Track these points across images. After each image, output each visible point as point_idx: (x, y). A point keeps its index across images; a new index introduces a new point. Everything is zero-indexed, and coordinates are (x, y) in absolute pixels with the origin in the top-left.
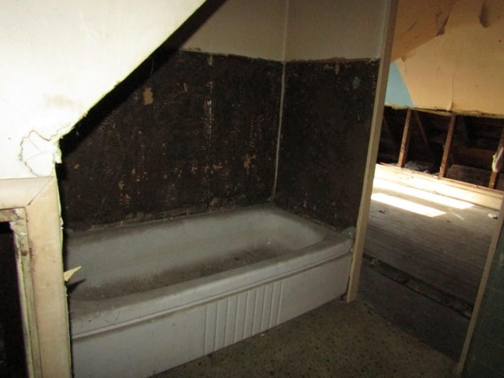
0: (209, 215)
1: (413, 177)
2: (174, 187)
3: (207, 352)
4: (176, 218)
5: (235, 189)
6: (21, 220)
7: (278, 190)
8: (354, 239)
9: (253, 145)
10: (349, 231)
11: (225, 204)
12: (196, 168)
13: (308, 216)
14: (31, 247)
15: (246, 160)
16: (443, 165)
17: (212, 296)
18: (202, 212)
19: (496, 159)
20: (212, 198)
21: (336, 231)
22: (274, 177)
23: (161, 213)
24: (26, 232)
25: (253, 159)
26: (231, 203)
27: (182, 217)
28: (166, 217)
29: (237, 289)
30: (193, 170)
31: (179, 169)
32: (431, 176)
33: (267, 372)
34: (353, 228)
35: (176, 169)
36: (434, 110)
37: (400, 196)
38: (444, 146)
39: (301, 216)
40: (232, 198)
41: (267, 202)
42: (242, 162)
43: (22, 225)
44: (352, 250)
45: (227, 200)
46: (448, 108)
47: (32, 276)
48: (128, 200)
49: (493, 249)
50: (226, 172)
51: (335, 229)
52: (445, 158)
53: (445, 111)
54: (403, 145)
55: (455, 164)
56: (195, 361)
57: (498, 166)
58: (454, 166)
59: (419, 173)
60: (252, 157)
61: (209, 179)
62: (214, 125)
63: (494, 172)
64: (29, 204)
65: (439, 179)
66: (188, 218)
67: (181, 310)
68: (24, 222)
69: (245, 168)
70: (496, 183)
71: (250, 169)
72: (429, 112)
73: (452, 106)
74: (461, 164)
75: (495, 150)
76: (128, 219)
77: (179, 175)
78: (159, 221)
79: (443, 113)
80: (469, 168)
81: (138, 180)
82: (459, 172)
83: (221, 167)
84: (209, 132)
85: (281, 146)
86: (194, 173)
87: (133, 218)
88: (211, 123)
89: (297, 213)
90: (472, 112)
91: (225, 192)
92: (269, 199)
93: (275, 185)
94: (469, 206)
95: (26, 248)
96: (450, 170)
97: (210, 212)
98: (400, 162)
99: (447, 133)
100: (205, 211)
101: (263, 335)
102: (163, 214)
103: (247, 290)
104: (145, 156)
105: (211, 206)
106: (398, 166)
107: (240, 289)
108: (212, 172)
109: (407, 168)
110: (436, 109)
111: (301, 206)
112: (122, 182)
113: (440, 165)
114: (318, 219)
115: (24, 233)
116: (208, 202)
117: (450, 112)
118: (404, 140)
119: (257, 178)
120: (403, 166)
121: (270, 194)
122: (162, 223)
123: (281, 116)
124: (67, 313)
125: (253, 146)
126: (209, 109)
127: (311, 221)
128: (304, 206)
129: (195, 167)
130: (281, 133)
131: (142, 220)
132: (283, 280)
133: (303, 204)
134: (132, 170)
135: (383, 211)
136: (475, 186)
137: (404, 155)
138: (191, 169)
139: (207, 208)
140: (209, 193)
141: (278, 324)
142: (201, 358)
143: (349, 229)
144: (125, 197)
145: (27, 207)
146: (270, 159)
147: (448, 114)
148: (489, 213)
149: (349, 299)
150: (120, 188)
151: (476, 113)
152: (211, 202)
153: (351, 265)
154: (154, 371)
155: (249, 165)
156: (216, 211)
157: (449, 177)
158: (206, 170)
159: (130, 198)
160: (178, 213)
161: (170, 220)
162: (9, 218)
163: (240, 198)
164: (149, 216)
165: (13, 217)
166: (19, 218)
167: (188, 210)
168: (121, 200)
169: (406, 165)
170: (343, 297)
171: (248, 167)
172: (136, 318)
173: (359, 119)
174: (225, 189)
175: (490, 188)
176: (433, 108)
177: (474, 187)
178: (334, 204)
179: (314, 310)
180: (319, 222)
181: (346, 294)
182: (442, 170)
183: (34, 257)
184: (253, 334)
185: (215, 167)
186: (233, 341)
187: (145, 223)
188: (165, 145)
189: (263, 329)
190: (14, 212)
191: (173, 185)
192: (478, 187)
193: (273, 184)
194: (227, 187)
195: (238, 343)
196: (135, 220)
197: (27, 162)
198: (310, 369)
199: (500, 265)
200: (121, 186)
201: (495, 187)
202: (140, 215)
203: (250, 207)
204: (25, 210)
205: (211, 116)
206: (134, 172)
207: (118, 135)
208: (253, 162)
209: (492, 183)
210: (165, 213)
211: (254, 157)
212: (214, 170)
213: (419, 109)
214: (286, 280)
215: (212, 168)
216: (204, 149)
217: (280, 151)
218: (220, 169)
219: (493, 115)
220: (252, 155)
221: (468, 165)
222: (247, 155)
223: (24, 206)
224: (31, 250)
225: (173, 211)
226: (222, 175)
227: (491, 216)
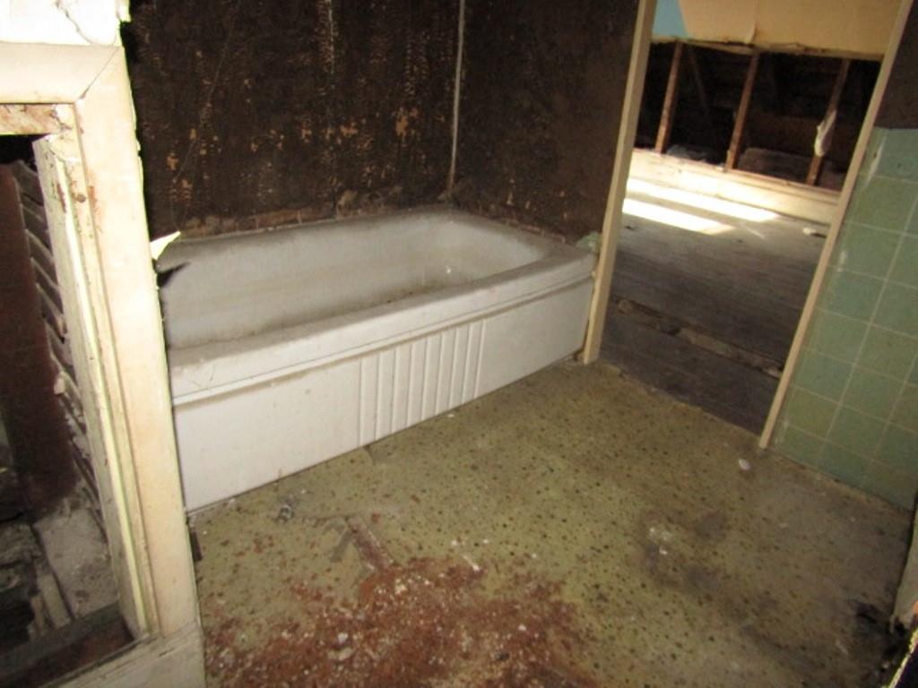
0: (337, 222)
1: (680, 171)
2: (271, 168)
3: (363, 442)
4: (278, 228)
5: (383, 176)
6: (67, 132)
7: (458, 178)
8: (598, 255)
9: (412, 89)
10: (590, 241)
11: (366, 204)
12: (310, 132)
13: (515, 221)
14: (91, 184)
15: (400, 120)
16: (734, 147)
17: (368, 344)
18: (325, 218)
19: (822, 132)
20: (341, 192)
21: (567, 242)
22: (450, 155)
23: (251, 217)
24: (79, 155)
25: (413, 118)
26: (376, 201)
27: (290, 226)
28: (261, 226)
29: (410, 331)
30: (303, 136)
31: (280, 133)
32: (711, 166)
33: (466, 466)
34: (596, 234)
35: (273, 132)
36: (723, 43)
37: (660, 203)
38: (735, 115)
39: (504, 223)
40: (377, 193)
41: (440, 202)
42: (393, 122)
43: (72, 141)
44: (594, 274)
45: (368, 195)
46: (747, 39)
47: (97, 244)
48: (186, 192)
49: (830, 244)
50: (365, 142)
51: (564, 240)
52: (737, 134)
53: (741, 44)
54: (665, 113)
55: (752, 146)
56: (345, 455)
57: (824, 144)
58: (750, 150)
59: (691, 164)
60: (412, 114)
61: (335, 155)
62: (338, 45)
63: (818, 157)
64: (83, 96)
65: (725, 171)
66: (299, 228)
67: (318, 368)
68: (73, 134)
69: (399, 134)
70: (819, 175)
71: (408, 138)
72: (715, 47)
73: (756, 34)
74: (761, 146)
75: (820, 117)
76: (192, 227)
77: (280, 145)
78: (248, 232)
79: (736, 50)
80: (775, 153)
81: (203, 152)
82: (758, 161)
83: (353, 131)
84: (329, 60)
85: (462, 93)
86: (307, 141)
87: (199, 226)
88: (332, 40)
89: (495, 217)
90: (790, 46)
91: (363, 181)
92: (442, 197)
93: (453, 170)
94: (771, 217)
95: (81, 189)
96: (744, 157)
97: (339, 217)
98: (659, 144)
99: (742, 88)
100: (330, 216)
101: (451, 416)
102: (254, 220)
103: (426, 335)
104: (212, 102)
105: (340, 207)
106: (656, 152)
107: (415, 334)
108: (339, 141)
109: (671, 154)
110: (726, 41)
111: (504, 205)
112: (173, 154)
113: (727, 147)
114: (533, 225)
115: (76, 157)
116: (334, 197)
117: (751, 46)
118: (668, 102)
119: (421, 155)
120: (664, 151)
121: (443, 188)
122: (255, 235)
123: (461, 30)
124: (161, 320)
125: (412, 93)
126: (327, 11)
127: (523, 230)
128: (509, 202)
129: (307, 129)
130: (462, 68)
131: (218, 232)
132: (485, 321)
133: (507, 199)
134: (190, 133)
135: (632, 226)
136: (784, 182)
137: (667, 132)
138: (301, 132)
139: (333, 210)
140: (335, 180)
141: (476, 396)
142: (355, 451)
143: (589, 237)
144: (182, 184)
145: (80, 104)
146: (443, 119)
147: (746, 51)
148: (806, 226)
149: (586, 358)
150: (169, 167)
151: (794, 47)
152: (340, 199)
153: (592, 299)
154: (280, 471)
155: (407, 128)
156: (350, 217)
157: (742, 169)
158: (327, 137)
159: (190, 186)
160: (282, 219)
161: (267, 231)
162: (45, 127)
163: (390, 193)
164: (229, 222)
165: (52, 126)
166: (64, 127)
167: (299, 212)
168: (175, 190)
169: (669, 151)
170: (577, 355)
171: (405, 134)
172: (245, 379)
173: (611, 29)
174: (365, 175)
175: (809, 184)
176: (720, 40)
177: (783, 185)
178: (562, 194)
179: (531, 376)
180: (536, 229)
181: (581, 350)
182: (730, 155)
183: (98, 204)
184: (437, 412)
185: (344, 130)
186: (406, 423)
187: (222, 236)
188: (250, 82)
189: (452, 405)
190: (52, 115)
191: (269, 165)
192: (789, 185)
193: (449, 167)
194: (368, 170)
195: (413, 427)
196: (204, 229)
197: (68, 10)
198: (534, 458)
199: (840, 270)
200: (172, 162)
201: (817, 183)
202: (212, 221)
203: (410, 210)
204: (75, 110)
205: (332, 25)
206: (193, 135)
207: (157, 58)
208: (412, 122)
209: (812, 177)
210: (258, 219)
211: (415, 113)
212: (343, 138)
213: (697, 41)
214: (489, 320)
215: (339, 133)
216: (324, 94)
217: (462, 102)
218: (354, 136)
219: (824, 51)
220: (410, 110)
221: (772, 148)
222: (401, 109)
223: (72, 100)
224: (91, 191)
225: (272, 214)
226: (359, 147)
227: (807, 231)
